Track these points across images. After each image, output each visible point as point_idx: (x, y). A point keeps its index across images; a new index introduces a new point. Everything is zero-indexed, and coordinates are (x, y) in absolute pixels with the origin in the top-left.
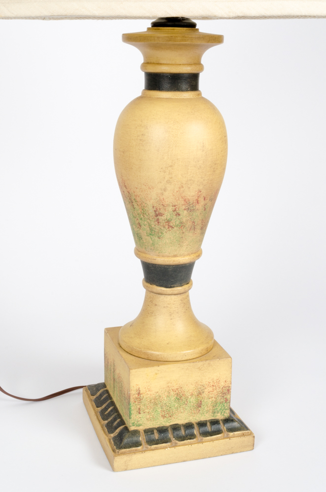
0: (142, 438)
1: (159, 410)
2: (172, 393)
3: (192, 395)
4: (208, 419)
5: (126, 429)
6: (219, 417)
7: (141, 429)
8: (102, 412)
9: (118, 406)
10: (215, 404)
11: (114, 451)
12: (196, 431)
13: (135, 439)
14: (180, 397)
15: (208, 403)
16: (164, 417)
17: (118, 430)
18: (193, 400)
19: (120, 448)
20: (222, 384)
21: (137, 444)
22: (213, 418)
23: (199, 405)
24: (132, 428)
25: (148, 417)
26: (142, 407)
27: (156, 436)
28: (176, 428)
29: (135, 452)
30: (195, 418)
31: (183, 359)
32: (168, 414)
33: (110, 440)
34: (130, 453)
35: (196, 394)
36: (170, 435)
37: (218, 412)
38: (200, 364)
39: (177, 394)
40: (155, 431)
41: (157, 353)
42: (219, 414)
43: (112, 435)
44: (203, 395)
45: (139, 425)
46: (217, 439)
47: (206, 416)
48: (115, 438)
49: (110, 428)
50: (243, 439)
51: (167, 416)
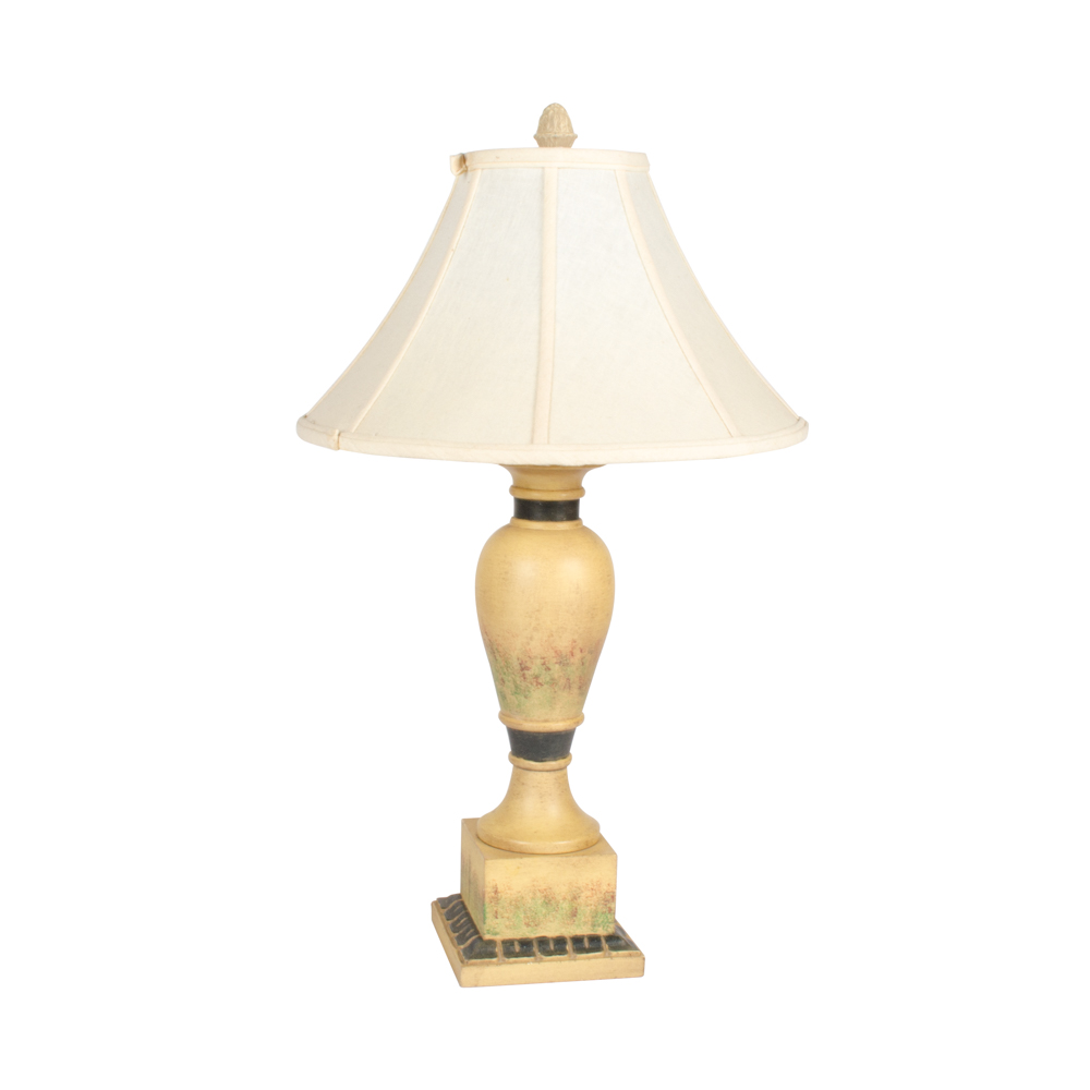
0: (499, 949)
1: (522, 916)
2: (539, 894)
3: (564, 899)
4: (585, 933)
5: (480, 938)
6: (601, 932)
7: (498, 938)
8: (453, 925)
9: (473, 916)
10: (595, 914)
11: (462, 962)
12: (569, 947)
13: (490, 949)
14: (548, 900)
15: (585, 911)
16: (528, 925)
17: (469, 942)
18: (565, 906)
19: (471, 958)
20: (604, 888)
21: (492, 955)
22: (592, 933)
23: (574, 914)
24: (487, 937)
25: (507, 923)
26: (500, 910)
27: (517, 948)
28: (543, 941)
29: (488, 964)
30: (569, 931)
31: (554, 852)
32: (533, 922)
33: (459, 953)
34: (482, 964)
35: (569, 898)
36: (535, 948)
37: (599, 925)
38: (575, 859)
39: (545, 897)
40: (516, 943)
41: (521, 843)
42: (600, 928)
43: (462, 947)
44: (580, 900)
45: (496, 934)
46: (595, 957)
47: (583, 930)
48: (465, 950)
49: (461, 939)
50: (629, 960)
51: (532, 924)
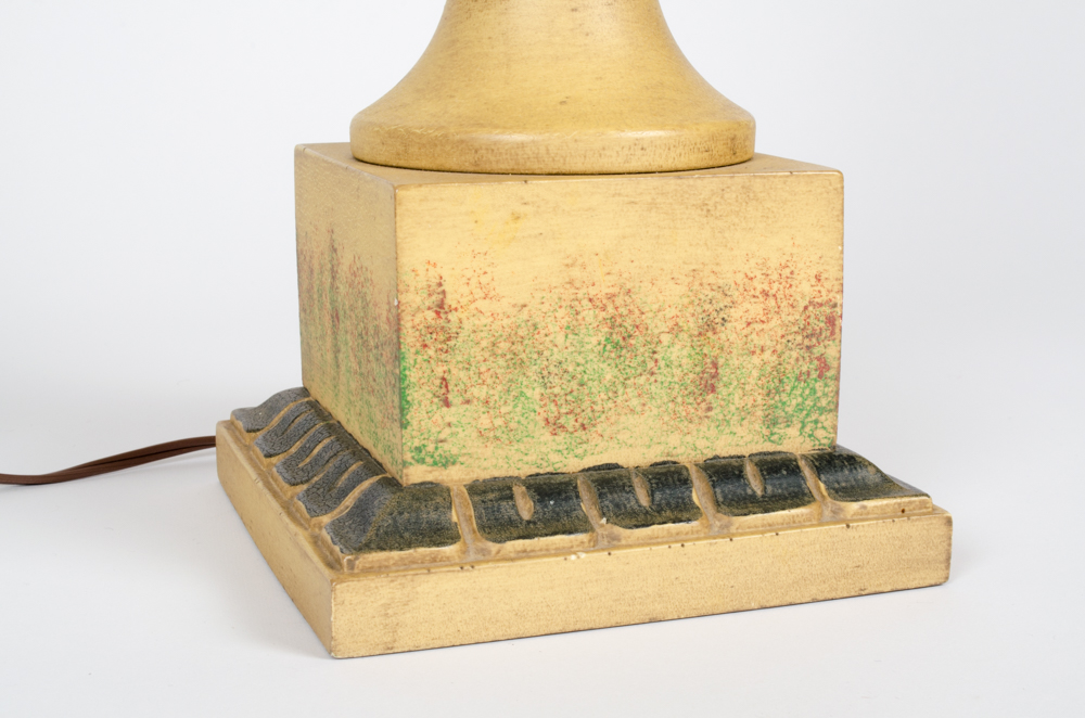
0: (461, 514)
1: (535, 393)
2: (589, 315)
3: (676, 329)
4: (746, 451)
5: (392, 483)
6: (795, 442)
7: (455, 477)
10: (776, 383)
12: (699, 494)
13: (429, 515)
14: (622, 337)
15: (745, 372)
16: (555, 426)
17: (349, 501)
18: (679, 353)
19: (367, 547)
20: (805, 289)
21: (440, 534)
22: (769, 447)
23: (708, 381)
24: (416, 474)
25: (485, 422)
26: (458, 375)
27: (525, 507)
28: (609, 480)
29: (431, 565)
30: (692, 445)
31: (634, 165)
32: (571, 416)
33: (316, 541)
34: (407, 565)
35: (692, 325)
36: (587, 506)
37: (788, 423)
38: (707, 184)
39: (612, 323)
41: (518, 137)
42: (793, 431)
43: (326, 519)
44: (727, 334)
45: (447, 462)
46: (793, 524)
47: (741, 440)
48: (337, 529)
49: (321, 498)
50: (903, 527)
51: (570, 422)
